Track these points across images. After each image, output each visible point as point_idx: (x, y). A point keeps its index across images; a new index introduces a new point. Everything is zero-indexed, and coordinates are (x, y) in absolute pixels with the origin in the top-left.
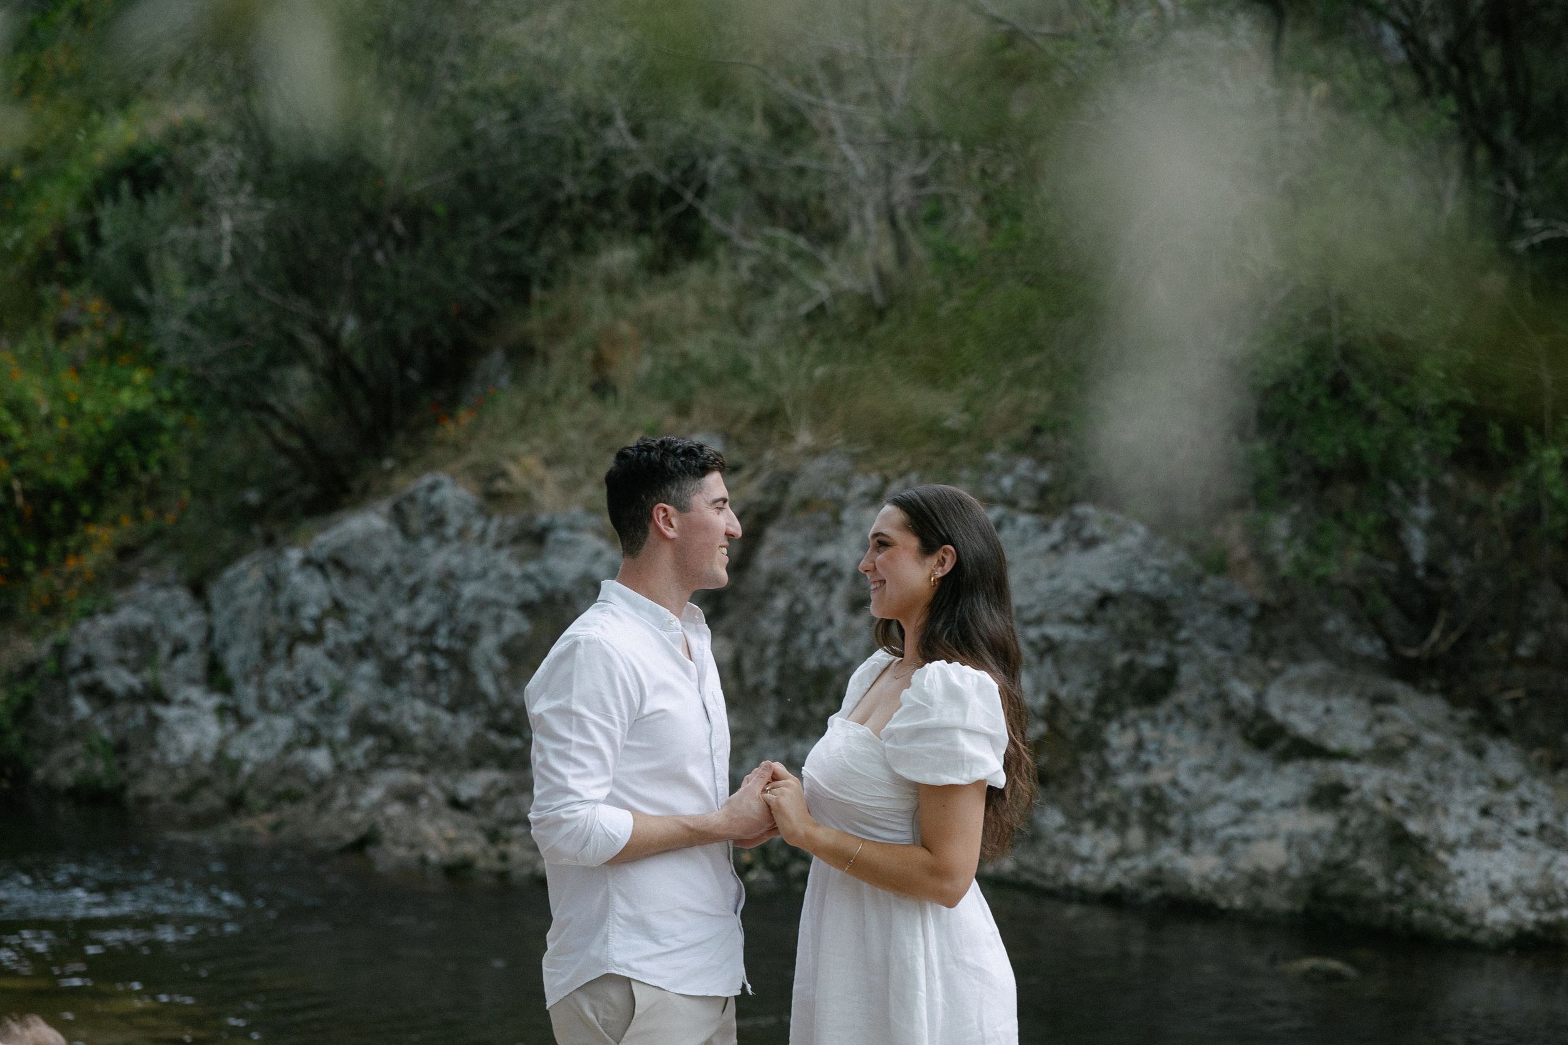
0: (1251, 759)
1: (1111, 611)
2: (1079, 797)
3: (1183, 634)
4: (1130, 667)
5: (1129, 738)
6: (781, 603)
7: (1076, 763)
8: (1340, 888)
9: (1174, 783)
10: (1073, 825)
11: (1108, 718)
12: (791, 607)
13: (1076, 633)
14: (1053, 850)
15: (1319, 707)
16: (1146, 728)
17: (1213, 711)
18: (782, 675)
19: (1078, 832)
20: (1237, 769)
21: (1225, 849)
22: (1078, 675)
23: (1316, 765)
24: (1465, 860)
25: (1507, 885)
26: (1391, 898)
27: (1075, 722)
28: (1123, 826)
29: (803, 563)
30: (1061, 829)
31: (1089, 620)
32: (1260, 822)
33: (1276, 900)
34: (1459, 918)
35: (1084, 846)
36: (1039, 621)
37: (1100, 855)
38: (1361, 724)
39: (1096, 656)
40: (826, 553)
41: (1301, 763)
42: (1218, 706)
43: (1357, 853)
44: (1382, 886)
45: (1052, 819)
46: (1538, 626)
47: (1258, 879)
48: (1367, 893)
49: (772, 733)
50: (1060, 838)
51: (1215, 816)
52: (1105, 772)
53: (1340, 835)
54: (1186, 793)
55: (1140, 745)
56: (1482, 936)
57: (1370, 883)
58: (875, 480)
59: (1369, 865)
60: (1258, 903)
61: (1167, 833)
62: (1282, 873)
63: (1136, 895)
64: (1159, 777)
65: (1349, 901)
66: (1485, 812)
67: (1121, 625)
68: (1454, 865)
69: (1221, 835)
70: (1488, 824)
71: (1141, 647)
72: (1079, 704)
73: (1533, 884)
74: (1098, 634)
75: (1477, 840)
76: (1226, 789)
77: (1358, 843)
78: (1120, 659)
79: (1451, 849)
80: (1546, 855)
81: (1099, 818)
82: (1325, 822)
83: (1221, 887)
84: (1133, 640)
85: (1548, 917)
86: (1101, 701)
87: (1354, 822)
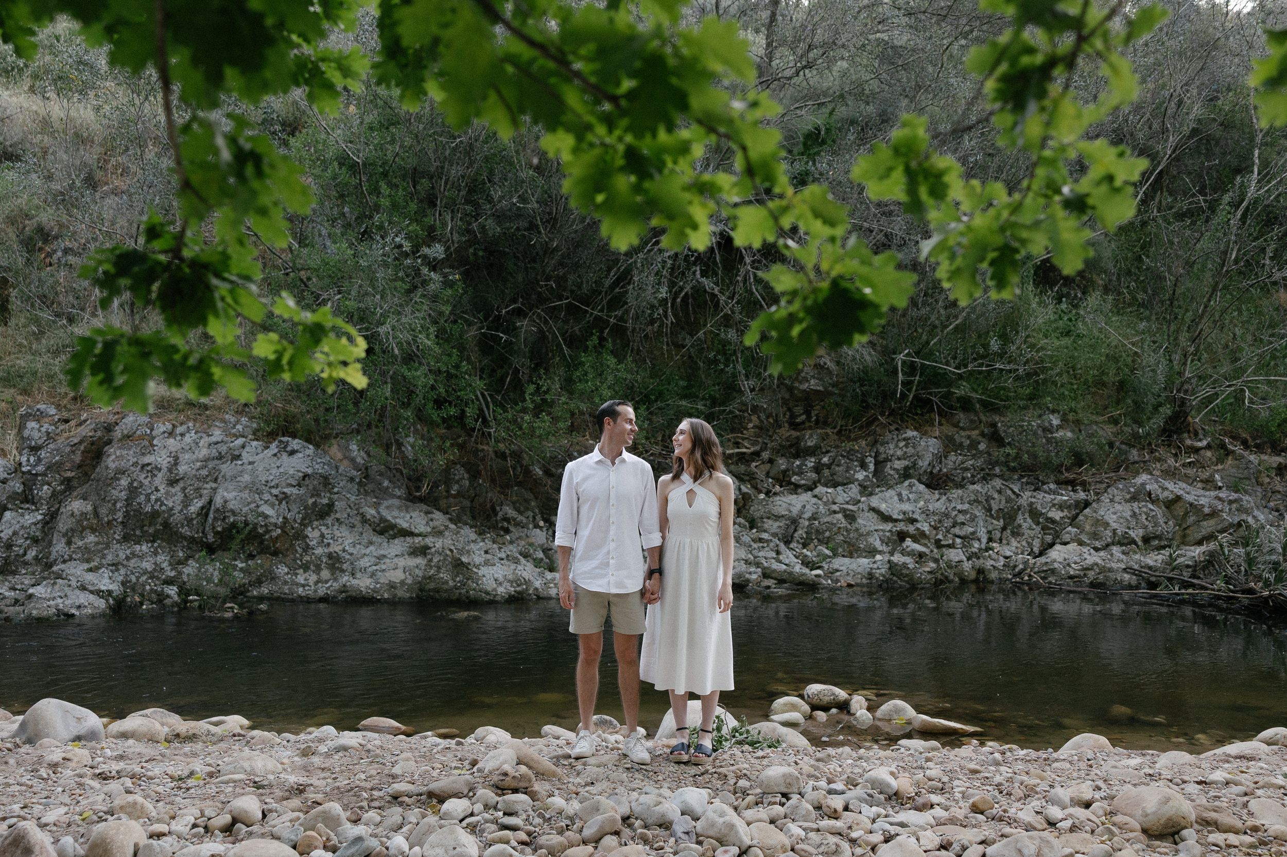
0: (376, 539)
1: (307, 481)
2: (295, 560)
3: (336, 490)
4: (315, 503)
5: (316, 534)
6: (124, 482)
7: (292, 545)
8: (432, 586)
9: (344, 551)
10: (293, 570)
11: (306, 526)
12: (131, 484)
13: (295, 491)
14: (286, 583)
15: (408, 516)
16: (323, 529)
17: (356, 520)
18: (127, 515)
19: (296, 574)
20: (371, 543)
21: (373, 575)
22: (295, 508)
23: (408, 539)
24: (483, 571)
25: (501, 579)
26: (456, 588)
27: (293, 528)
28: (318, 569)
29: (135, 464)
30: (288, 573)
31: (299, 485)
32: (387, 564)
33: (401, 593)
34: (487, 593)
35: (301, 579)
36: (277, 486)
37: (311, 583)
38: (424, 522)
39: (301, 499)
40: (147, 459)
41: (402, 539)
42: (359, 518)
43: (439, 572)
44: (451, 583)
45: (282, 570)
46: (457, 482)
47: (392, 586)
48: (445, 587)
49: (118, 542)
50: (288, 577)
51: (364, 562)
52: (307, 548)
53: (429, 565)
54: (351, 554)
55: (322, 536)
56: (498, 598)
57: (447, 582)
58: (169, 426)
59: (444, 575)
60: (395, 596)
61: (343, 571)
62: (403, 583)
63: (335, 597)
64: (335, 548)
65: (437, 591)
66: (486, 552)
67: (311, 487)
68: (480, 573)
69: (370, 569)
70: (488, 556)
71: (319, 495)
72: (295, 520)
73: (510, 577)
74: (303, 491)
75: (487, 563)
76: (368, 551)
77: (439, 568)
78: (311, 501)
79: (478, 567)
80: (513, 566)
81: (306, 567)
82: (420, 561)
83: (374, 591)
84: (316, 494)
85: (518, 589)
86: (303, 519)
87: (435, 560)
